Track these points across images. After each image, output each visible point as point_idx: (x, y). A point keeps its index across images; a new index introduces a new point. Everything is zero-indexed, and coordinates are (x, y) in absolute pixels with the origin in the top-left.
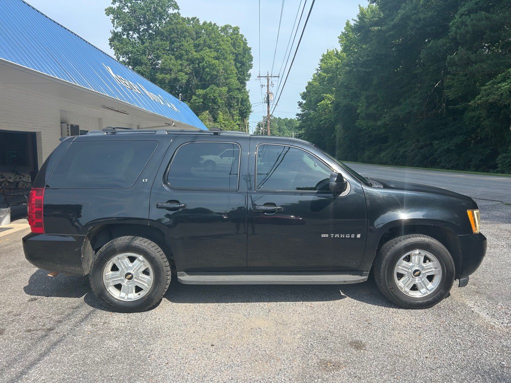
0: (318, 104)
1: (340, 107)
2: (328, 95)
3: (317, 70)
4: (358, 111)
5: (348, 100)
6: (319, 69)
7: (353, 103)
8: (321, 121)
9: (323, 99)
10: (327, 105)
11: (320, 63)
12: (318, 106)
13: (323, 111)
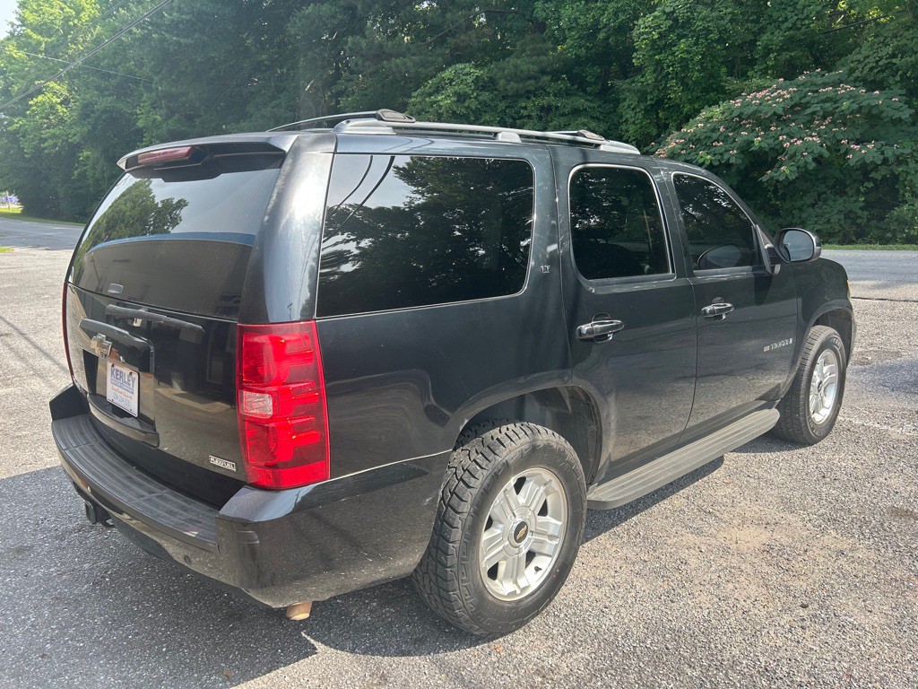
0: (31, 103)
1: (93, 112)
2: (52, 84)
3: (13, 25)
4: (140, 124)
5: (110, 99)
6: (19, 23)
7: (120, 105)
8: (45, 140)
9: (40, 92)
10: (52, 107)
11: (18, 10)
12: (31, 105)
13: (43, 118)
